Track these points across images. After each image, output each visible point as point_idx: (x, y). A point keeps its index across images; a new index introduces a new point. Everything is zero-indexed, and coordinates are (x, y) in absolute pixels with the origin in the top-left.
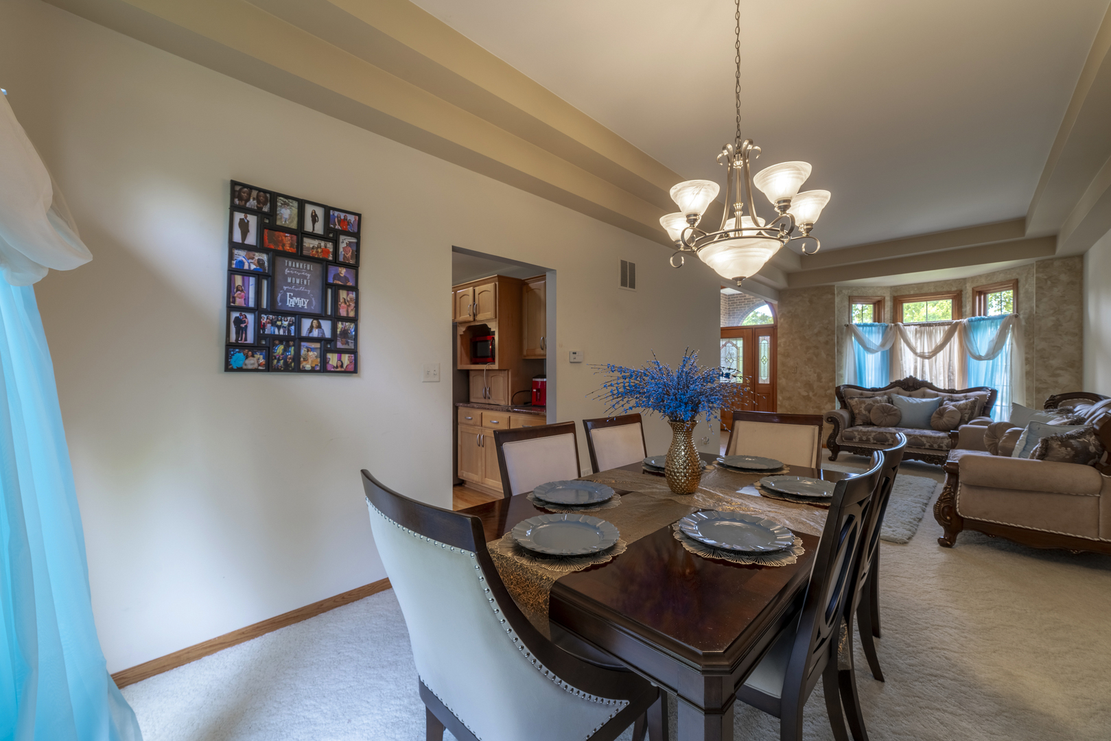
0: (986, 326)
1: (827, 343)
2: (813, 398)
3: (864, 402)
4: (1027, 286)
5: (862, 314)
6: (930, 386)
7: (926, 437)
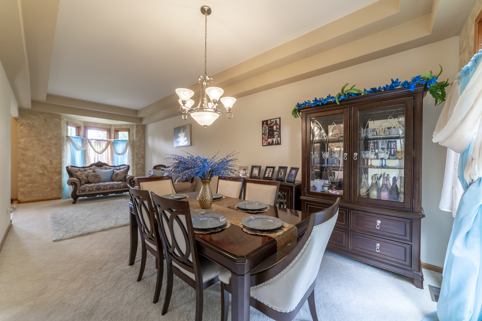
0: (120, 143)
1: (56, 144)
2: (47, 174)
3: (84, 173)
4: (132, 132)
5: (72, 131)
6: (107, 165)
7: (115, 184)
